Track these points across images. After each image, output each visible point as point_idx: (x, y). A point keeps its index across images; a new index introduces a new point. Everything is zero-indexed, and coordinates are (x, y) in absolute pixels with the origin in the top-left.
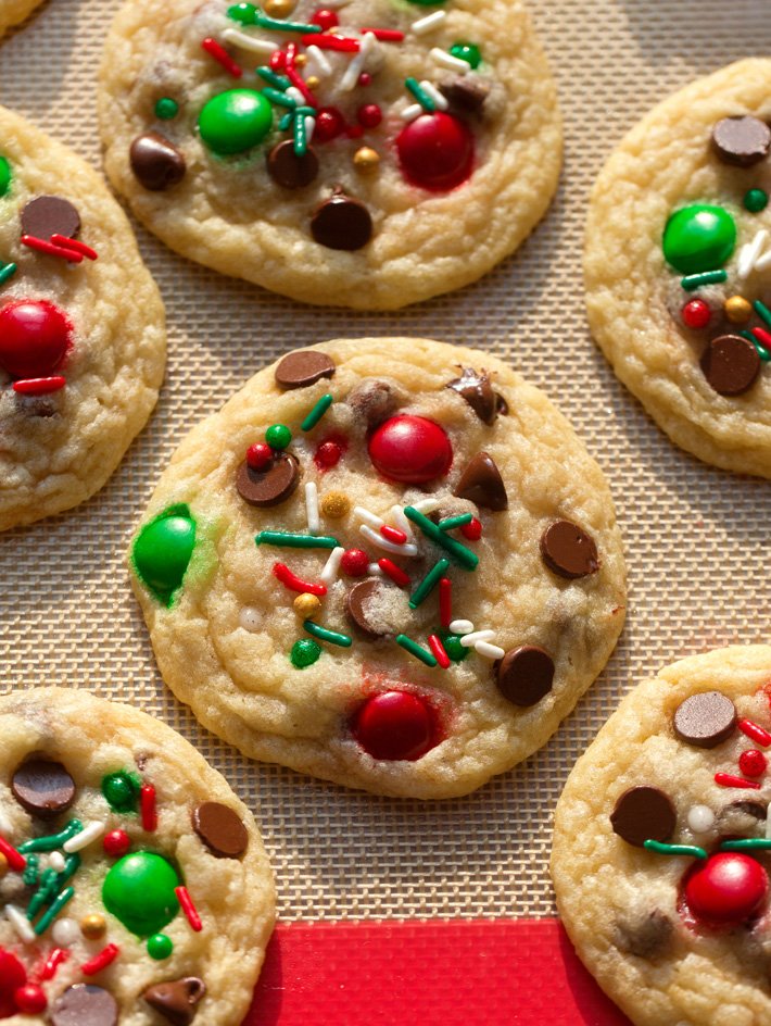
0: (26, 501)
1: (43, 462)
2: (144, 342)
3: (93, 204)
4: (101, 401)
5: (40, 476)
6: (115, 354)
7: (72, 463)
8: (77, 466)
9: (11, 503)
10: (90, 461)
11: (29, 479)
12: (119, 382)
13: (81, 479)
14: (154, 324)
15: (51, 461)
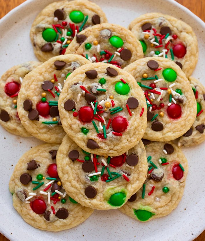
0: (106, 153)
1: (112, 147)
2: (140, 132)
3: (142, 102)
4: (127, 140)
5: (111, 149)
6: (134, 132)
7: (117, 150)
8: (118, 150)
9: (103, 152)
10: (121, 150)
11: (108, 149)
12: (132, 138)
13: (118, 152)
14: (144, 129)
15: (114, 148)
